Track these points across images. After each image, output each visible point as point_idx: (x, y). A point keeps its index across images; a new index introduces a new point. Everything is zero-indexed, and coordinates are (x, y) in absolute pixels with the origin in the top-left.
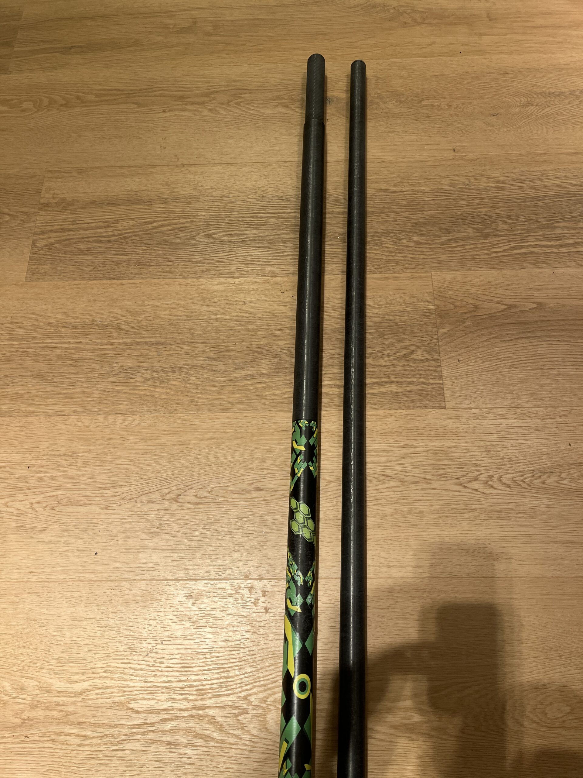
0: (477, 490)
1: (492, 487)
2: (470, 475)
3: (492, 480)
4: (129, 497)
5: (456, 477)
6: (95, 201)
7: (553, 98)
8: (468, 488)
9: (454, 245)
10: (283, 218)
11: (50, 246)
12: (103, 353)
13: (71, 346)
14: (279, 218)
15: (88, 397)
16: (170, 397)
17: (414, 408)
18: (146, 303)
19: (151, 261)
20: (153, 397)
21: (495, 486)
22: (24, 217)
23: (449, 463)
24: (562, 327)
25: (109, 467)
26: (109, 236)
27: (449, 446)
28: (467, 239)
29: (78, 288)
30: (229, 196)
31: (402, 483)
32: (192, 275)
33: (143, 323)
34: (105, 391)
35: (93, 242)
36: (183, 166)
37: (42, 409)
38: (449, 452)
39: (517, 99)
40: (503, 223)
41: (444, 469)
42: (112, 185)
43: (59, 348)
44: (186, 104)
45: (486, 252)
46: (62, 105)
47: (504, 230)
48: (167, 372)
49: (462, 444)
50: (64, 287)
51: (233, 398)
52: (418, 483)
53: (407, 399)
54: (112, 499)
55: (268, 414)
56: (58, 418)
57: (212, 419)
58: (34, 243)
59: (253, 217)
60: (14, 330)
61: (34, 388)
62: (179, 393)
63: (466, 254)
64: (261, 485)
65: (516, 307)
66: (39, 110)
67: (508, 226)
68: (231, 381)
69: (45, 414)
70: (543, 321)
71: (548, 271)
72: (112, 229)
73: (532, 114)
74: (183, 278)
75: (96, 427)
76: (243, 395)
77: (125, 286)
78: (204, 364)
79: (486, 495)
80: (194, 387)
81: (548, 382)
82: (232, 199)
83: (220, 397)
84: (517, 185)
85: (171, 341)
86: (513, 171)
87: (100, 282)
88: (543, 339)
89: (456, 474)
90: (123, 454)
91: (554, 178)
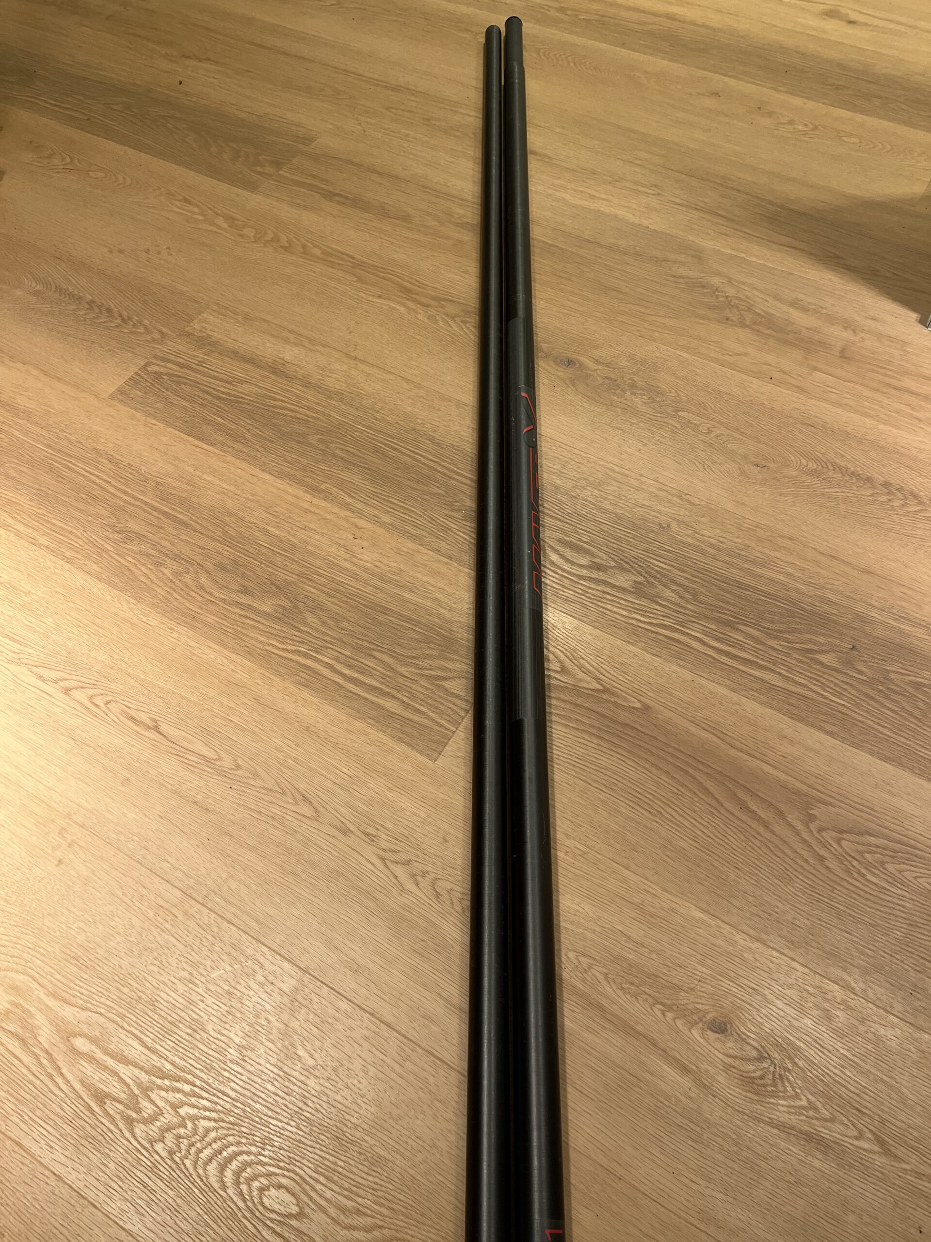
0: (396, 877)
1: (417, 884)
2: (402, 855)
3: (423, 876)
4: (25, 661)
5: (384, 847)
6: (238, 353)
7: (854, 480)
8: (388, 867)
9: (593, 586)
10: (419, 461)
11: (158, 375)
12: (122, 503)
13: (98, 481)
14: (415, 459)
15: (72, 540)
16: (148, 583)
17: (401, 740)
18: (205, 476)
19: (244, 438)
20: (133, 573)
21: (421, 885)
22: (157, 336)
23: (389, 825)
24: (654, 750)
25: (33, 620)
26: (223, 393)
27: (404, 806)
28: (613, 586)
29: (152, 429)
30: (377, 412)
31: (317, 817)
32: (273, 472)
33: (184, 495)
34: (91, 542)
35: (203, 391)
36: (355, 358)
37: (21, 527)
38: (399, 813)
39: (803, 461)
40: (673, 591)
41: (378, 829)
42: (268, 345)
43: (84, 476)
44: (408, 300)
45: (624, 613)
46: (282, 247)
47: (668, 601)
48: (167, 556)
49: (423, 815)
50: (138, 421)
51: (211, 619)
52: (335, 827)
53: (399, 726)
54: (9, 653)
55: (234, 656)
56: (26, 544)
57: (171, 629)
58: (146, 365)
59: (386, 445)
60: (58, 438)
61: (30, 503)
62: (161, 584)
63: (599, 603)
64: (164, 728)
65: (613, 694)
66: (256, 241)
67: (677, 597)
68: (224, 601)
69: (18, 534)
70: (636, 729)
71: (688, 675)
72: (232, 387)
73: (808, 487)
74: (263, 470)
75: (55, 573)
76: (225, 622)
77: (198, 449)
78: (210, 567)
79: (403, 890)
80: (181, 586)
81: (583, 803)
82: (378, 416)
83: (199, 611)
84: (727, 558)
85: (198, 527)
86: (735, 540)
87: (177, 432)
88: (619, 750)
89: (386, 843)
90: (56, 614)
91: (781, 573)
